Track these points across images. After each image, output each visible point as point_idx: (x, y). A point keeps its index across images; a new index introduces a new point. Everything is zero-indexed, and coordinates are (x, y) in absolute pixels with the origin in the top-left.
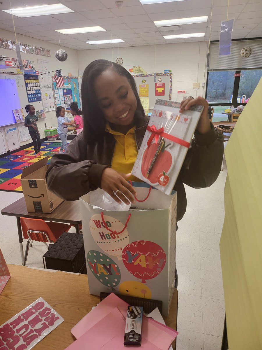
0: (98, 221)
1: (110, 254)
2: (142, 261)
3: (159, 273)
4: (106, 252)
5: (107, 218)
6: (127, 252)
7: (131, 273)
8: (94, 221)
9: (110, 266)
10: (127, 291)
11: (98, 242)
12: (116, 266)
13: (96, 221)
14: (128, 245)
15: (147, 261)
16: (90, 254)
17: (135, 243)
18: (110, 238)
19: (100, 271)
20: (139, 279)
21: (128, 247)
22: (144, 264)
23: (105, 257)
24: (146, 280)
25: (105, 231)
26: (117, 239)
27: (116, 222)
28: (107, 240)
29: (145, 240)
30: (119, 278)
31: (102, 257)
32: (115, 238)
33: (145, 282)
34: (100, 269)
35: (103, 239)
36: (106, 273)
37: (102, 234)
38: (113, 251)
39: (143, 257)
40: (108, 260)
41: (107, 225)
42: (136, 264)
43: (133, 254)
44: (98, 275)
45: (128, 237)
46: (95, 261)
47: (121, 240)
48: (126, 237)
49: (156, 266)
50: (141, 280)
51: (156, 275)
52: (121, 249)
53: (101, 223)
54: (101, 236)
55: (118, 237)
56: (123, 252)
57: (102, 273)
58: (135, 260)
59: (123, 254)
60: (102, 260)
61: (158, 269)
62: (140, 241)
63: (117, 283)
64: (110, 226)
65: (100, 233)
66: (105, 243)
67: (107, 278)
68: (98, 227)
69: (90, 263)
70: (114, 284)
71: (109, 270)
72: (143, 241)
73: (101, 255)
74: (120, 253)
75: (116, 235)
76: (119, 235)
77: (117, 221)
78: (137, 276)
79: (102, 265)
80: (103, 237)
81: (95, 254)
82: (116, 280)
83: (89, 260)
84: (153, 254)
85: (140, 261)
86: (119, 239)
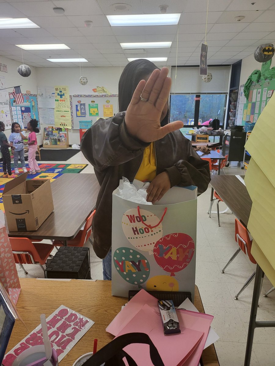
0: (132, 216)
1: (141, 249)
2: (173, 254)
3: (188, 263)
4: (138, 248)
5: (143, 212)
6: (159, 245)
7: (161, 267)
8: (128, 216)
9: (139, 262)
10: (155, 286)
11: (129, 238)
12: (146, 261)
13: (131, 216)
14: (161, 239)
15: (178, 253)
16: (118, 251)
17: (168, 236)
18: (143, 233)
19: (127, 269)
20: (168, 272)
21: (160, 240)
22: (174, 257)
23: (136, 253)
24: (175, 273)
25: (139, 225)
26: (150, 233)
27: (151, 216)
28: (140, 235)
29: (178, 232)
30: (148, 275)
31: (131, 254)
32: (148, 232)
33: (174, 275)
34: (128, 267)
35: (135, 234)
36: (134, 270)
37: (135, 229)
38: (145, 245)
39: (174, 249)
40: (138, 256)
41: (141, 219)
42: (166, 257)
43: (165, 247)
44: (125, 273)
45: (162, 230)
46: (123, 258)
47: (155, 234)
48: (160, 231)
49: (186, 257)
50: (170, 273)
51: (185, 266)
52: (154, 243)
53: (135, 218)
54: (134, 231)
55: (152, 231)
56: (156, 246)
57: (130, 271)
58: (166, 254)
59: (155, 248)
60: (131, 257)
61: (187, 260)
62: (173, 234)
63: (145, 279)
64: (146, 220)
65: (133, 228)
66: (137, 238)
67: (134, 275)
68: (131, 222)
69: (117, 262)
70: (141, 281)
71: (138, 267)
72: (176, 234)
73: (131, 251)
74: (152, 247)
75: (150, 229)
76: (153, 229)
77: (153, 215)
78: (167, 270)
79: (130, 262)
80: (136, 232)
81: (124, 251)
82: (144, 276)
83: (115, 258)
84: (184, 245)
85: (171, 254)
86: (153, 233)
